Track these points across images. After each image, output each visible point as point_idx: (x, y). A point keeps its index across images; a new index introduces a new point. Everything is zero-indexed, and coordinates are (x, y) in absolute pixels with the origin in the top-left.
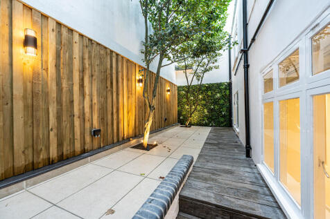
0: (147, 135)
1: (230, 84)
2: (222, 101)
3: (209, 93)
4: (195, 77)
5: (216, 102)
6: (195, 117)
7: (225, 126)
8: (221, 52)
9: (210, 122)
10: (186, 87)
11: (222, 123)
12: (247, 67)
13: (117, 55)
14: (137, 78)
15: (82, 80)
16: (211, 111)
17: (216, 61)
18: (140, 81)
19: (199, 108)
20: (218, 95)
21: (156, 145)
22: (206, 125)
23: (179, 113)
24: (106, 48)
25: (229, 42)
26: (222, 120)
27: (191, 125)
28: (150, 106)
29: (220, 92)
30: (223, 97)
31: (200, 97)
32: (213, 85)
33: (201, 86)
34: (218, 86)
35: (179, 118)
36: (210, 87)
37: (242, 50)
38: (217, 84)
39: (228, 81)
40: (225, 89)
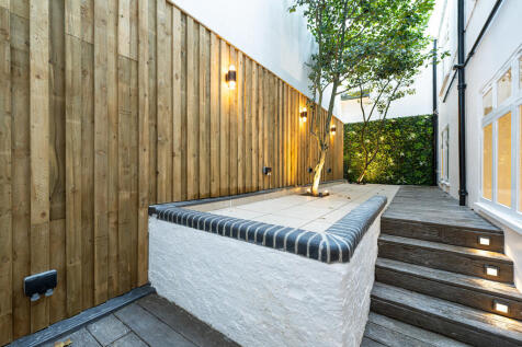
0: (317, 181)
1: (434, 118)
2: (420, 145)
3: (398, 133)
4: (376, 108)
5: (408, 146)
6: (372, 170)
7: (424, 184)
8: (420, 68)
9: (398, 178)
10: (359, 124)
11: (419, 179)
12: (462, 88)
13: (283, 83)
14: (301, 111)
15: (257, 112)
16: (399, 160)
17: (412, 82)
18: (304, 114)
19: (379, 156)
20: (413, 135)
21: (328, 194)
22: (391, 182)
23: (347, 165)
24: (275, 76)
25: (435, 54)
26: (419, 174)
27: (365, 182)
28: (322, 145)
29: (417, 130)
30: (421, 138)
31: (382, 138)
32: (404, 119)
33: (384, 122)
34: (413, 122)
35: (345, 172)
36: (400, 124)
37: (455, 67)
38: (412, 118)
39: (431, 113)
40: (426, 125)
